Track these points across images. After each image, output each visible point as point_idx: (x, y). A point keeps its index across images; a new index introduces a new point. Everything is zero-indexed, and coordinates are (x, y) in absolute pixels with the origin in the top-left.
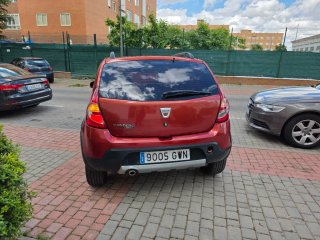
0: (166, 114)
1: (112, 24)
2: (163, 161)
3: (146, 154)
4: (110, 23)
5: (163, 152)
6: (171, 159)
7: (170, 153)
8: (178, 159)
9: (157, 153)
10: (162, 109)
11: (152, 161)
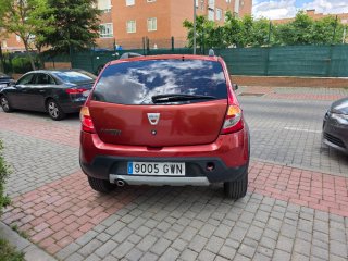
0: (154, 121)
1: (190, 26)
2: (153, 173)
3: (134, 163)
4: (188, 25)
5: (153, 164)
6: (161, 173)
7: (160, 166)
8: (170, 173)
9: (147, 164)
10: (149, 114)
11: (140, 173)
